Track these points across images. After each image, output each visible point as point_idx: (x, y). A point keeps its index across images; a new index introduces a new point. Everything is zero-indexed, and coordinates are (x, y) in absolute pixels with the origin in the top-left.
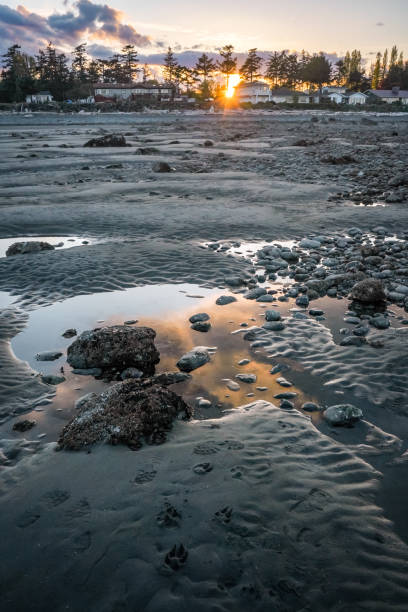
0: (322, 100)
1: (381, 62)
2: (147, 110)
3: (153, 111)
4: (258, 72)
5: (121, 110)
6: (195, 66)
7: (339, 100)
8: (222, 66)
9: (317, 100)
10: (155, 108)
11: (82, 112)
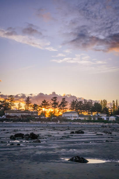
0: (99, 119)
1: (115, 104)
2: (31, 122)
3: (34, 122)
4: (66, 107)
5: (21, 121)
6: (41, 104)
7: (105, 119)
8: (53, 104)
9: (96, 119)
10: (35, 121)
11: (5, 122)
